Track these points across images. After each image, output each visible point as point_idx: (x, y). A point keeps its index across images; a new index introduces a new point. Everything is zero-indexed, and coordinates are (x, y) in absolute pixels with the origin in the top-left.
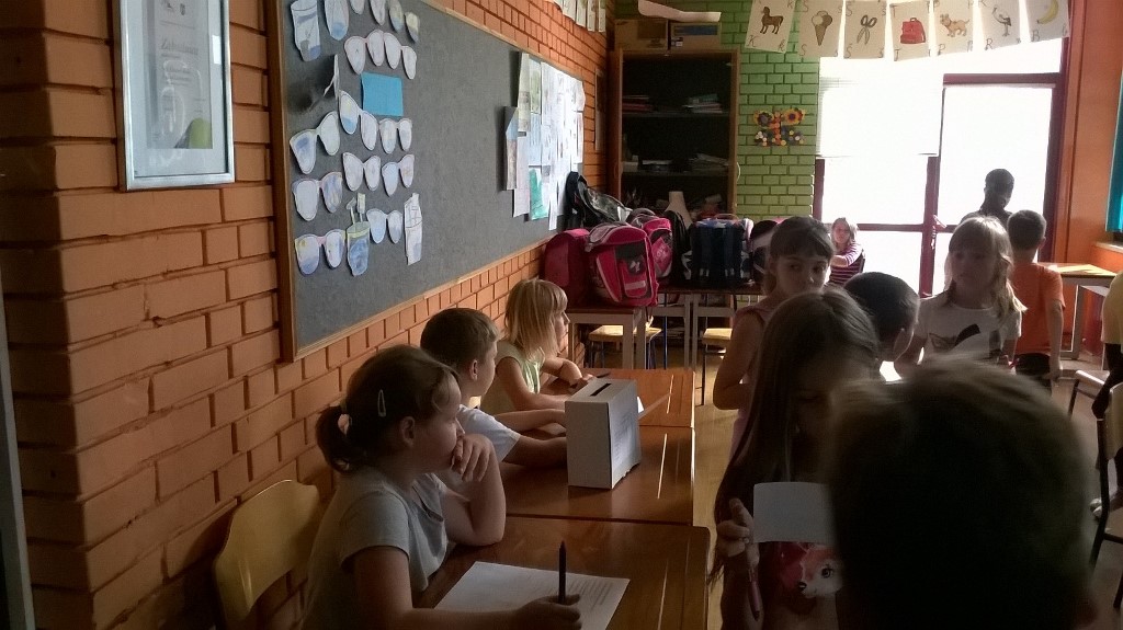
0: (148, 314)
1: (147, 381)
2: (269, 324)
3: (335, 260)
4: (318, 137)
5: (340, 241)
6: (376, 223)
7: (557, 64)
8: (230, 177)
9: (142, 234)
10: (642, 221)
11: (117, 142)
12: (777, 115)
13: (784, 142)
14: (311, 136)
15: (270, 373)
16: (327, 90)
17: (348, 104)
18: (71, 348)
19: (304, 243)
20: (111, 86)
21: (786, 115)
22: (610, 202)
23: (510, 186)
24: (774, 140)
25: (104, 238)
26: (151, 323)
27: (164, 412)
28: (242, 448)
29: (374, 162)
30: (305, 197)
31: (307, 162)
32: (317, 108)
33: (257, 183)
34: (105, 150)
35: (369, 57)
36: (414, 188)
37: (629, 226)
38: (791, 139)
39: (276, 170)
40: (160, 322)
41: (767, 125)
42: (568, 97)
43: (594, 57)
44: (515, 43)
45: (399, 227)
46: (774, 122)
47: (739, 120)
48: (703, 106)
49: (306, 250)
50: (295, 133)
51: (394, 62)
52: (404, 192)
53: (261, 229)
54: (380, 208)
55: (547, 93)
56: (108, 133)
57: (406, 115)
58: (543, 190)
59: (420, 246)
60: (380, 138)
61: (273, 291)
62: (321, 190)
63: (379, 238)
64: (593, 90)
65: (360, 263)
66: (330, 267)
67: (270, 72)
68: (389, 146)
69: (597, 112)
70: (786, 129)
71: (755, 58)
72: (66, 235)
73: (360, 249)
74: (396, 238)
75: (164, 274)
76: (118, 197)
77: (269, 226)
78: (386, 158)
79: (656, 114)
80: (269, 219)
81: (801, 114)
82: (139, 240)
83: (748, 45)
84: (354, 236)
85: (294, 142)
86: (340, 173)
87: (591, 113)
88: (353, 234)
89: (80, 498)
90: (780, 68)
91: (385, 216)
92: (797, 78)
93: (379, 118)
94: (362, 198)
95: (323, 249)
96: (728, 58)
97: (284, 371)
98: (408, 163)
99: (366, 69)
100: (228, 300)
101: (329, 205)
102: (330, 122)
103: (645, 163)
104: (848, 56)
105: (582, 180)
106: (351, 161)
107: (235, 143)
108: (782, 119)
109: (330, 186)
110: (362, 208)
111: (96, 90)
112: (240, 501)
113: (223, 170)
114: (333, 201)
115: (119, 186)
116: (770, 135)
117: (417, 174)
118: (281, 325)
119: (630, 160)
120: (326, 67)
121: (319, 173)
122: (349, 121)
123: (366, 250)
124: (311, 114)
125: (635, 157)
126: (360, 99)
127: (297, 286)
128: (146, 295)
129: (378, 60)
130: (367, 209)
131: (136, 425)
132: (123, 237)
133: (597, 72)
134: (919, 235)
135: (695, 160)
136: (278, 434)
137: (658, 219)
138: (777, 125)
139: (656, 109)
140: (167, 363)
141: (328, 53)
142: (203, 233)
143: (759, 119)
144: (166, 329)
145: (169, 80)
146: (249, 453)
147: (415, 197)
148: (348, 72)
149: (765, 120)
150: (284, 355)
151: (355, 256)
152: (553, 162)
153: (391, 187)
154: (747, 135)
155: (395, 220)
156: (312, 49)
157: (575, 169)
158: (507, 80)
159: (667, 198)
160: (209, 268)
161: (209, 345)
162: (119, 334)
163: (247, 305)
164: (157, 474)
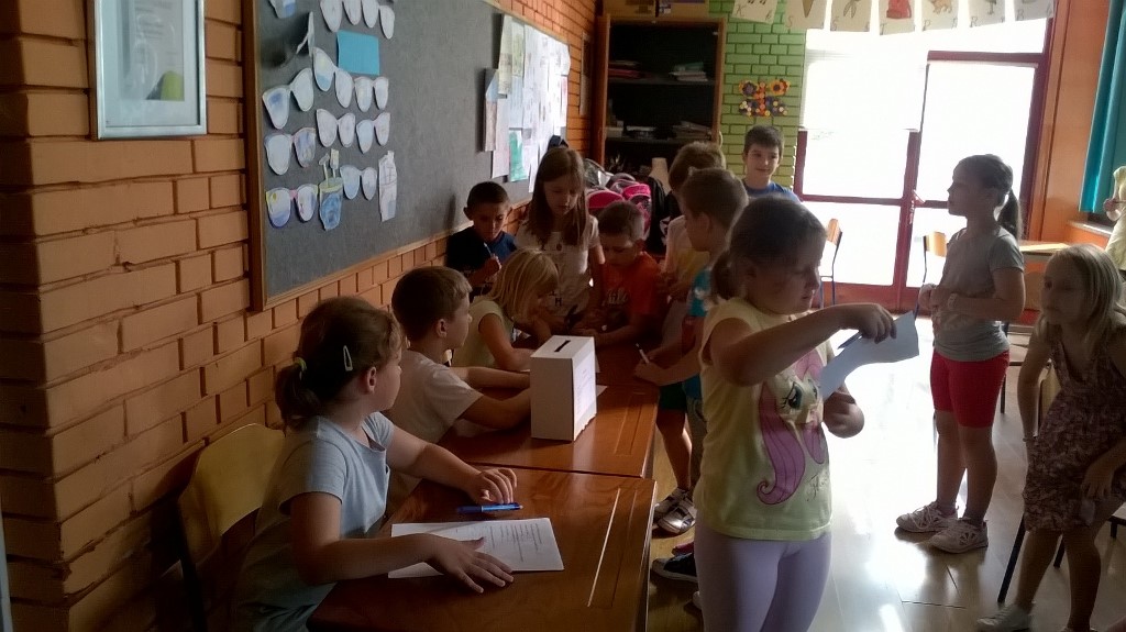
0: (118, 259)
1: (116, 324)
2: (239, 273)
3: (307, 214)
4: (292, 93)
5: (313, 197)
6: (350, 178)
7: (542, 28)
8: (202, 129)
9: (113, 182)
10: (621, 186)
11: (89, 92)
12: (763, 85)
13: (768, 113)
14: (284, 92)
15: (240, 322)
16: (300, 47)
17: (322, 61)
18: (42, 289)
19: (275, 197)
20: (83, 37)
21: (771, 86)
22: (591, 166)
23: (488, 146)
24: (758, 111)
25: (76, 184)
26: (121, 268)
27: (135, 353)
28: (211, 391)
29: (349, 120)
30: (277, 152)
31: (280, 117)
32: (291, 64)
33: (230, 136)
34: (77, 100)
35: (346, 16)
36: (390, 145)
37: (607, 190)
38: (775, 109)
39: (248, 125)
40: (129, 268)
41: (752, 95)
42: (553, 60)
43: (581, 21)
44: (498, 5)
45: (374, 183)
46: (759, 93)
47: (723, 89)
48: (689, 74)
49: (277, 203)
50: (268, 88)
51: (371, 22)
52: (378, 149)
53: (233, 180)
54: (354, 164)
55: (530, 57)
56: (79, 82)
57: (384, 73)
58: (524, 153)
59: (394, 204)
60: (355, 97)
61: (243, 242)
62: (293, 145)
63: (352, 193)
64: (580, 55)
65: (332, 217)
66: (302, 221)
67: (244, 27)
68: (365, 103)
69: (583, 77)
70: (769, 100)
71: (742, 28)
72: (37, 180)
73: (333, 204)
74: (369, 195)
75: (135, 221)
76: (89, 145)
77: (241, 179)
78: (361, 116)
79: (643, 81)
80: (241, 171)
81: (786, 86)
82: (110, 188)
83: (736, 14)
84: (327, 191)
85: (267, 97)
86: (313, 129)
87: (576, 77)
88: (325, 188)
89: (49, 432)
90: (767, 39)
91: (360, 173)
92: (782, 50)
93: (355, 76)
94: (335, 154)
95: (294, 203)
96: (716, 26)
97: (253, 320)
98: (384, 122)
99: (342, 27)
100: (198, 248)
101: (301, 159)
102: (304, 79)
103: (630, 129)
104: (834, 28)
105: (563, 143)
106: (324, 117)
107: (207, 96)
108: (766, 90)
109: (303, 141)
110: (335, 163)
111: (69, 41)
112: (207, 442)
113: (195, 121)
114: (305, 156)
115: (90, 135)
116: (755, 105)
117: (392, 133)
118: (252, 275)
119: (615, 125)
120: (301, 25)
121: (290, 129)
122: (323, 79)
123: (339, 205)
124: (285, 70)
125: (621, 123)
126: (336, 58)
127: (268, 237)
128: (116, 241)
129: (355, 18)
130: (340, 166)
131: (106, 365)
132: (95, 184)
133: (585, 36)
134: (897, 210)
135: (679, 127)
136: (247, 380)
137: (638, 184)
138: (762, 96)
139: (642, 76)
140: (137, 307)
141: (303, 10)
142: (174, 183)
143: (744, 89)
144: (136, 274)
145: (142, 34)
146: (218, 397)
147: (390, 156)
148: (324, 30)
149: (750, 90)
150: (254, 305)
151: (327, 211)
152: (535, 124)
153: (366, 144)
154: (731, 105)
155: (369, 176)
156: (287, 6)
157: (558, 133)
158: (489, 41)
159: (650, 164)
160: (178, 217)
161: (179, 291)
162: (89, 277)
163: (217, 254)
164: (125, 412)
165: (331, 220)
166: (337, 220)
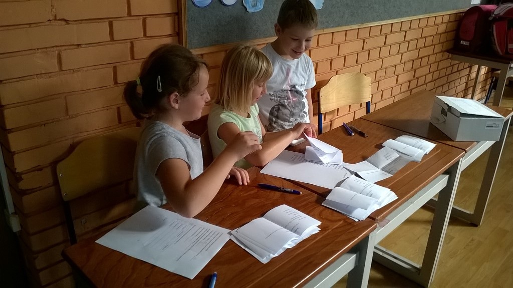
0: (55, 17)
1: (56, 53)
27: (72, 71)
40: (69, 22)
65: (256, 5)
66: (224, 5)
100: (130, 15)
118: (180, 35)
128: (52, 6)
131: (50, 75)
140: (78, 45)
151: (251, 0)
161: (112, 39)
162: (32, 25)
163: (149, 20)
164: (66, 104)
165: (254, 6)
166: (260, 7)
